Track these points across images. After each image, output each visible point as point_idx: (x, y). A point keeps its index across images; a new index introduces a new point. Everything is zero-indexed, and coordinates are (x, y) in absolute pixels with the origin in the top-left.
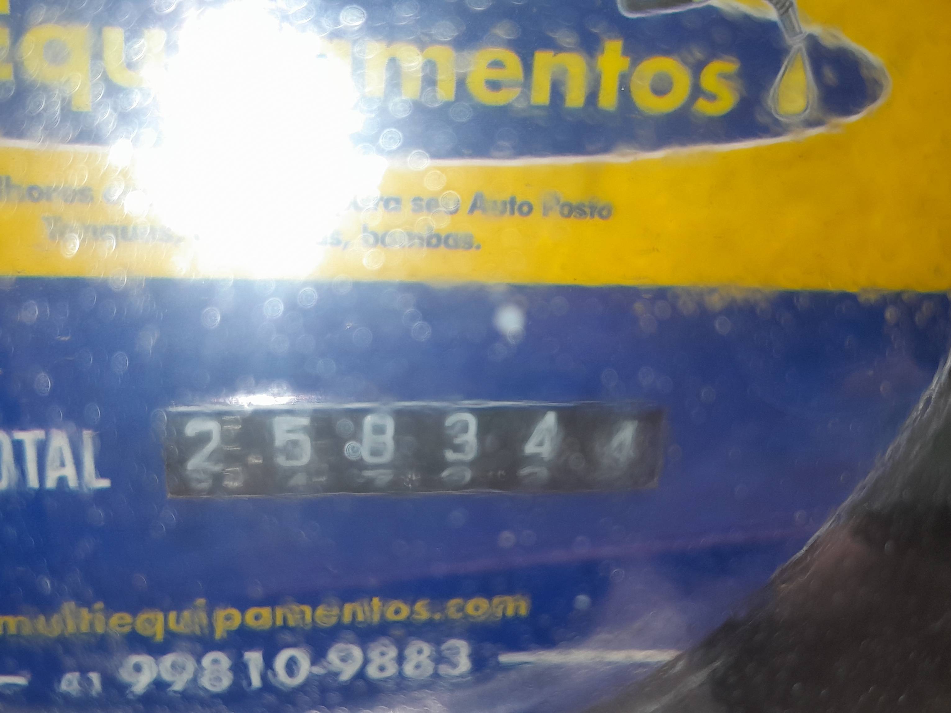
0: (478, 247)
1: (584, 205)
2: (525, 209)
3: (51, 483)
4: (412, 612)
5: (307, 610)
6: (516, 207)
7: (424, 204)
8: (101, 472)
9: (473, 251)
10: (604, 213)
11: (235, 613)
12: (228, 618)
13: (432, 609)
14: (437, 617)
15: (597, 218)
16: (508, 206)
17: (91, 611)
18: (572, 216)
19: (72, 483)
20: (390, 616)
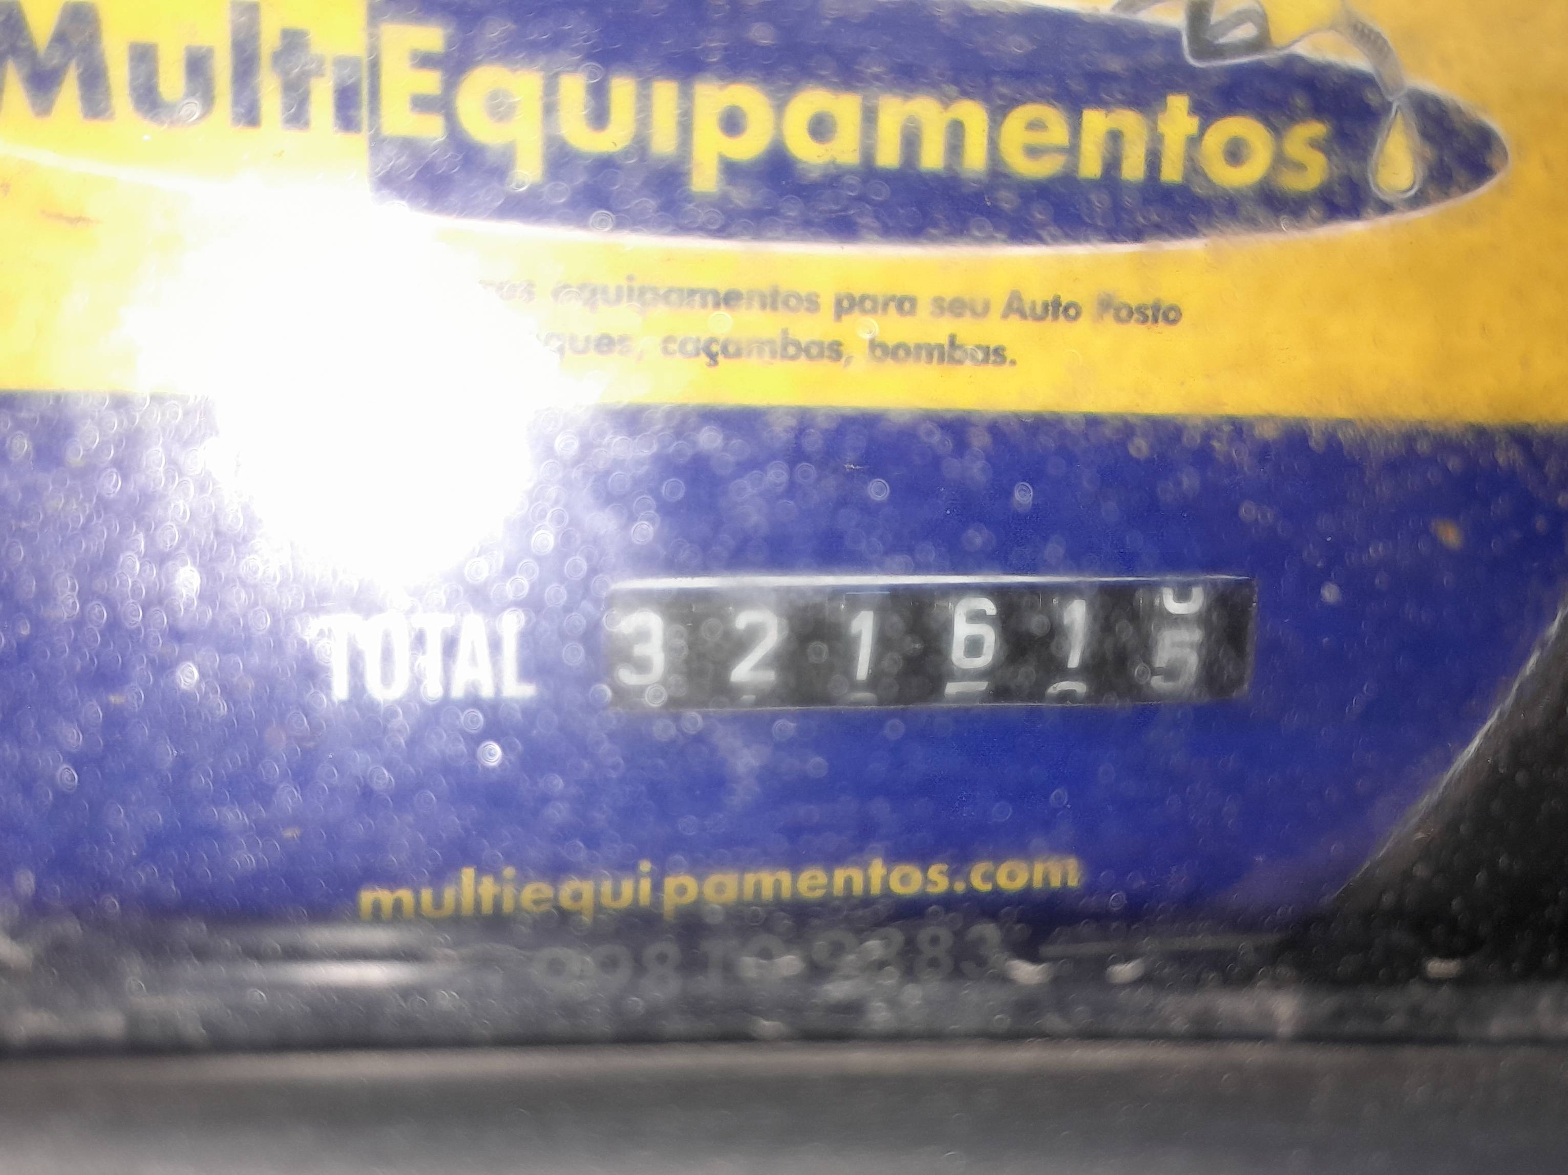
0: (1013, 363)
1: (1146, 308)
2: (1072, 312)
3: (458, 692)
4: (926, 880)
5: (785, 877)
6: (1061, 309)
7: (946, 305)
8: (527, 673)
9: (1006, 368)
10: (1172, 315)
11: (690, 883)
12: (682, 890)
13: (953, 875)
14: (960, 887)
15: (1161, 323)
16: (1050, 308)
17: (498, 880)
18: (1132, 321)
19: (487, 692)
20: (896, 887)
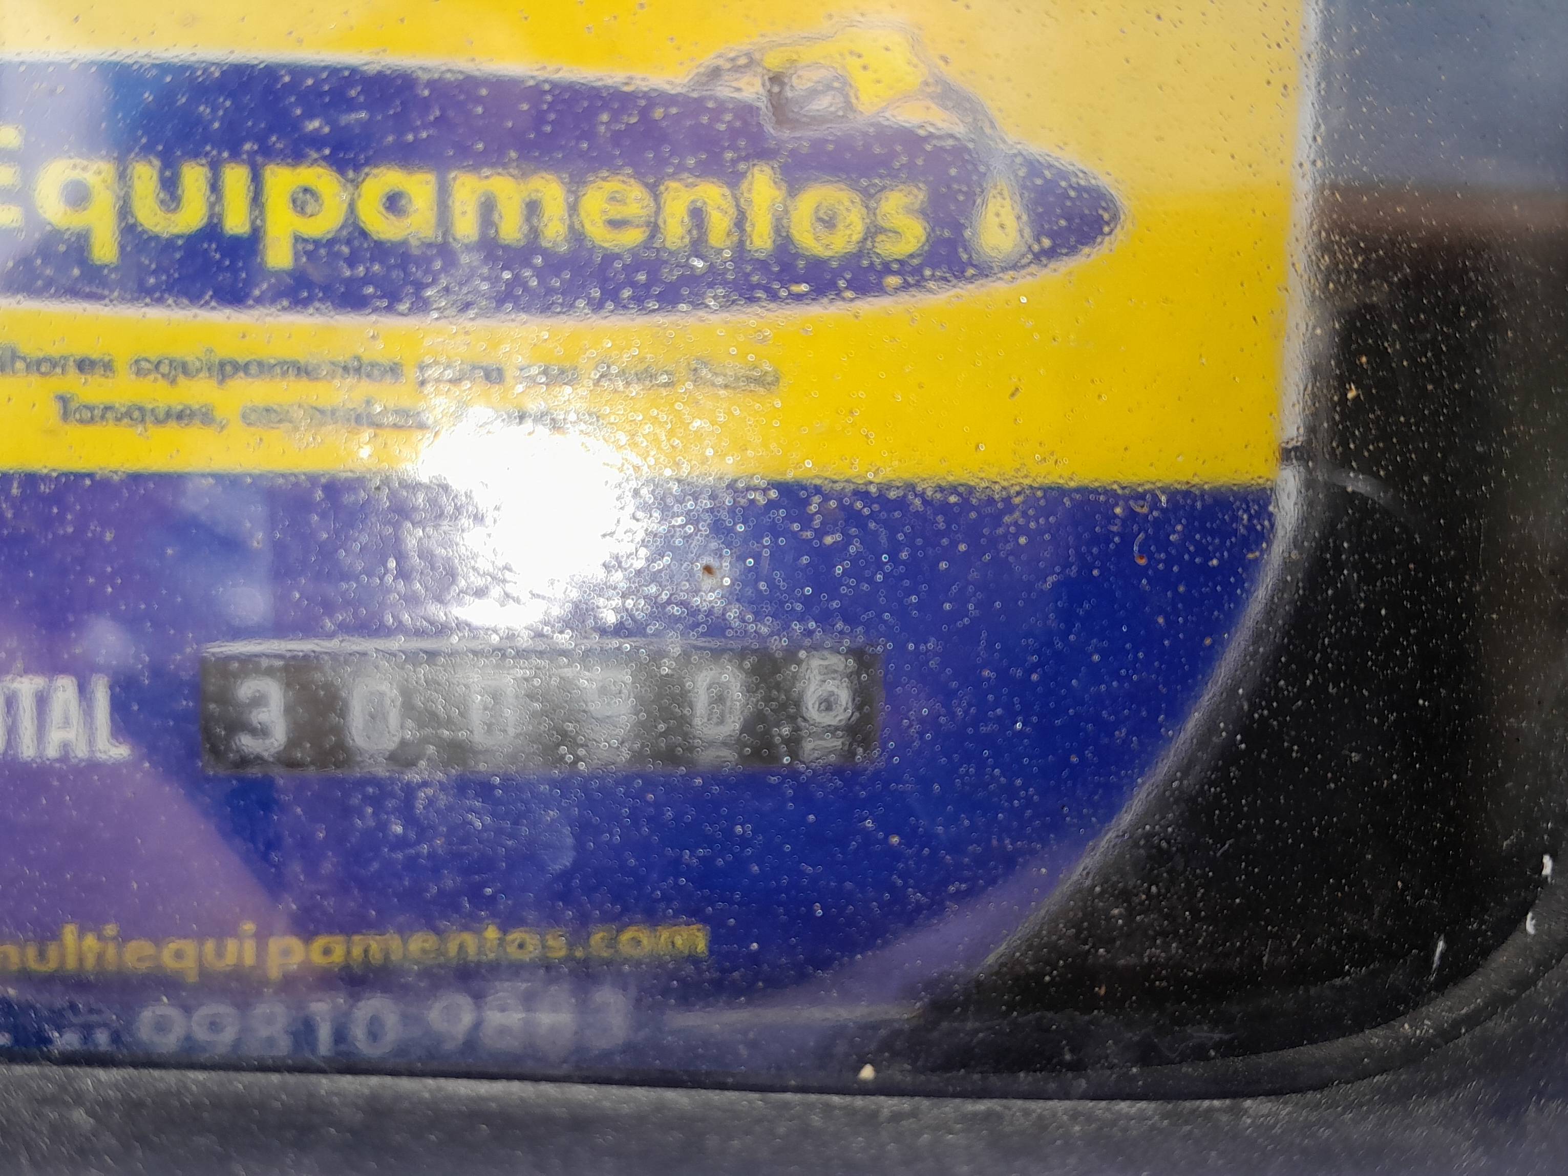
1: (743, 374)
2: (665, 379)
3: (52, 752)
4: (544, 946)
5: (394, 941)
6: (653, 377)
7: (534, 374)
8: (119, 734)
10: (769, 381)
11: (295, 943)
12: (286, 952)
13: (571, 940)
14: (579, 953)
15: (760, 389)
16: (642, 376)
17: (100, 938)
18: (728, 387)
19: (81, 751)
20: (512, 952)
